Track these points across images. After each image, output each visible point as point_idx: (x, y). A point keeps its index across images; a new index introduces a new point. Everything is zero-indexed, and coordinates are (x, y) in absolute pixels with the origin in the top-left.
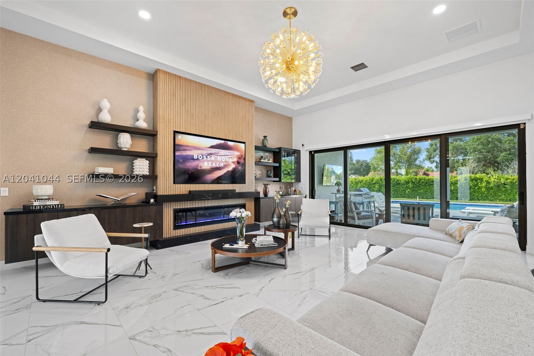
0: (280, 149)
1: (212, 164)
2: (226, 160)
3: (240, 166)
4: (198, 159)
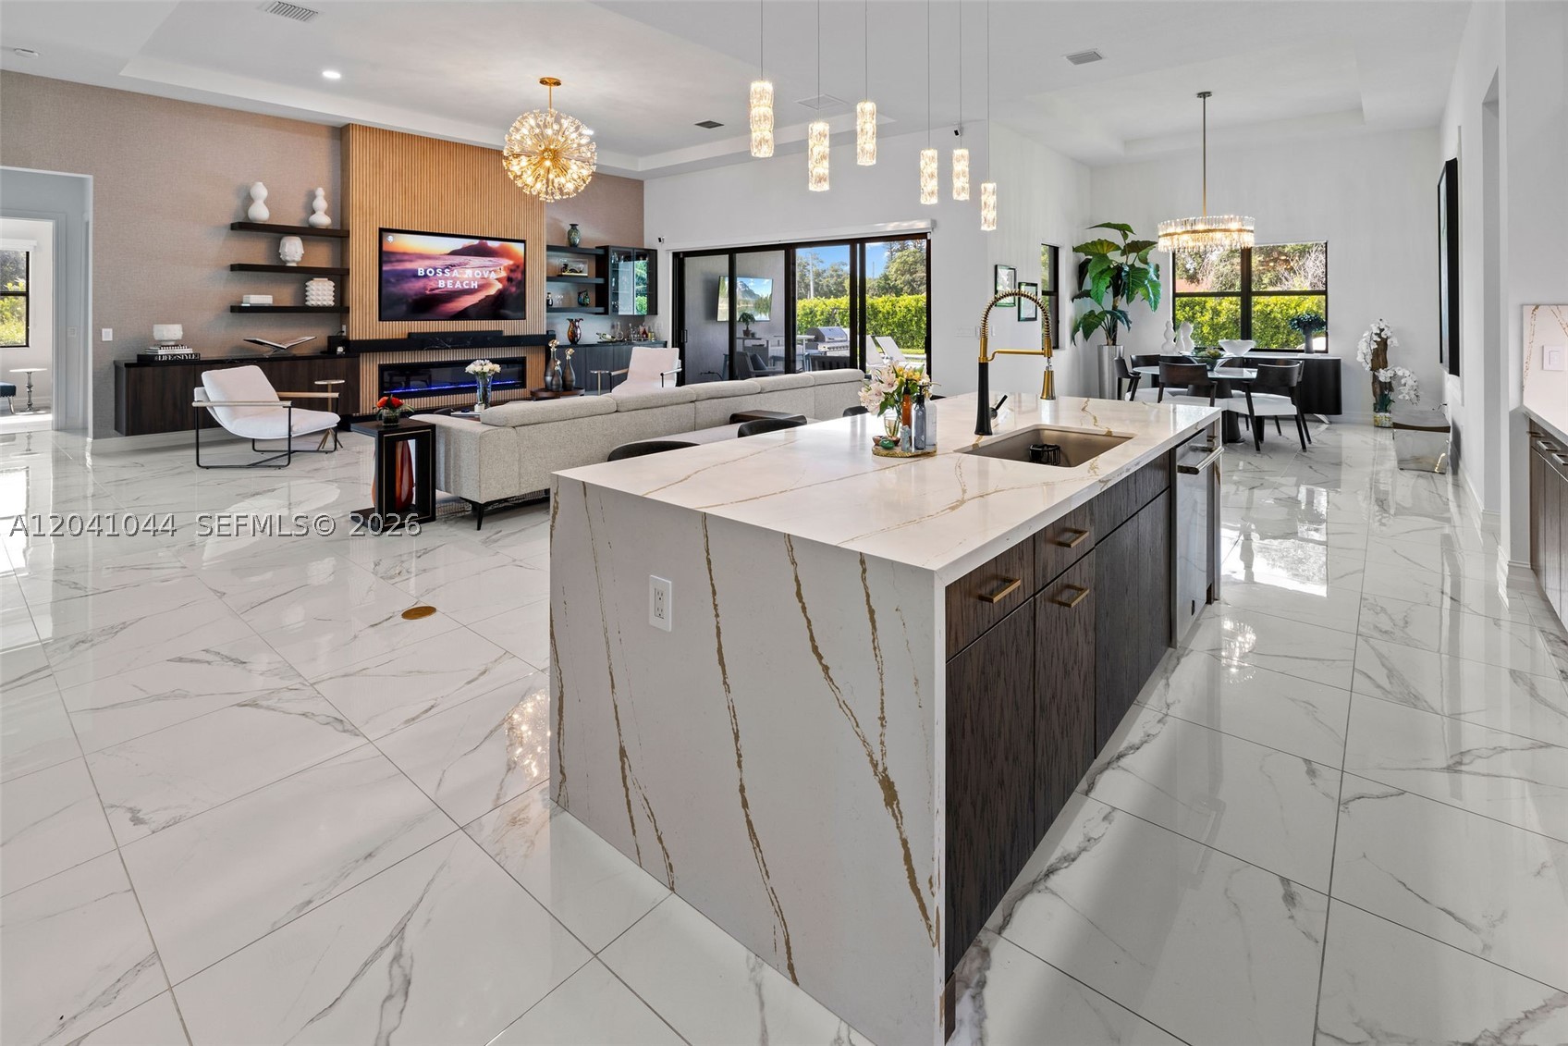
0: (606, 249)
1: (454, 284)
2: (483, 275)
3: (513, 286)
4: (426, 276)
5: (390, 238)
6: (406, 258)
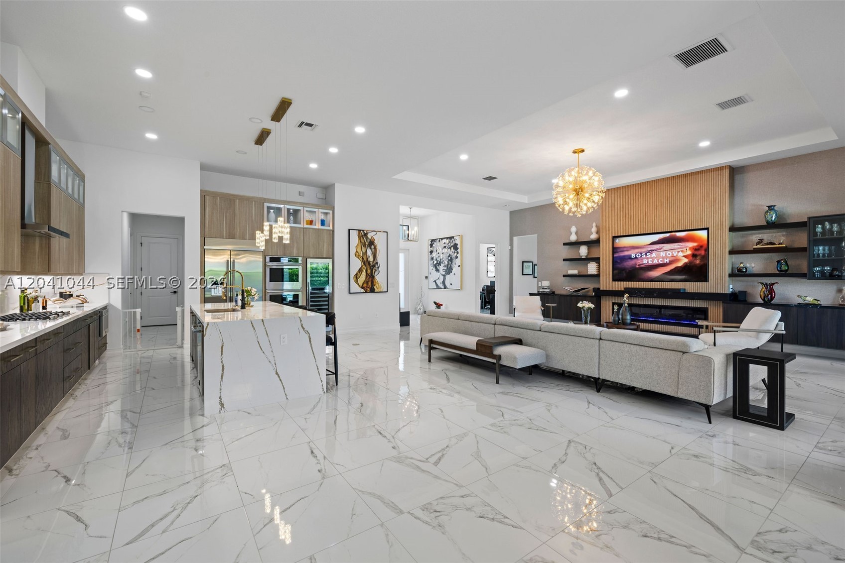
0: (808, 220)
1: (653, 261)
2: (673, 254)
3: (698, 260)
4: (636, 258)
5: (617, 240)
6: (625, 249)
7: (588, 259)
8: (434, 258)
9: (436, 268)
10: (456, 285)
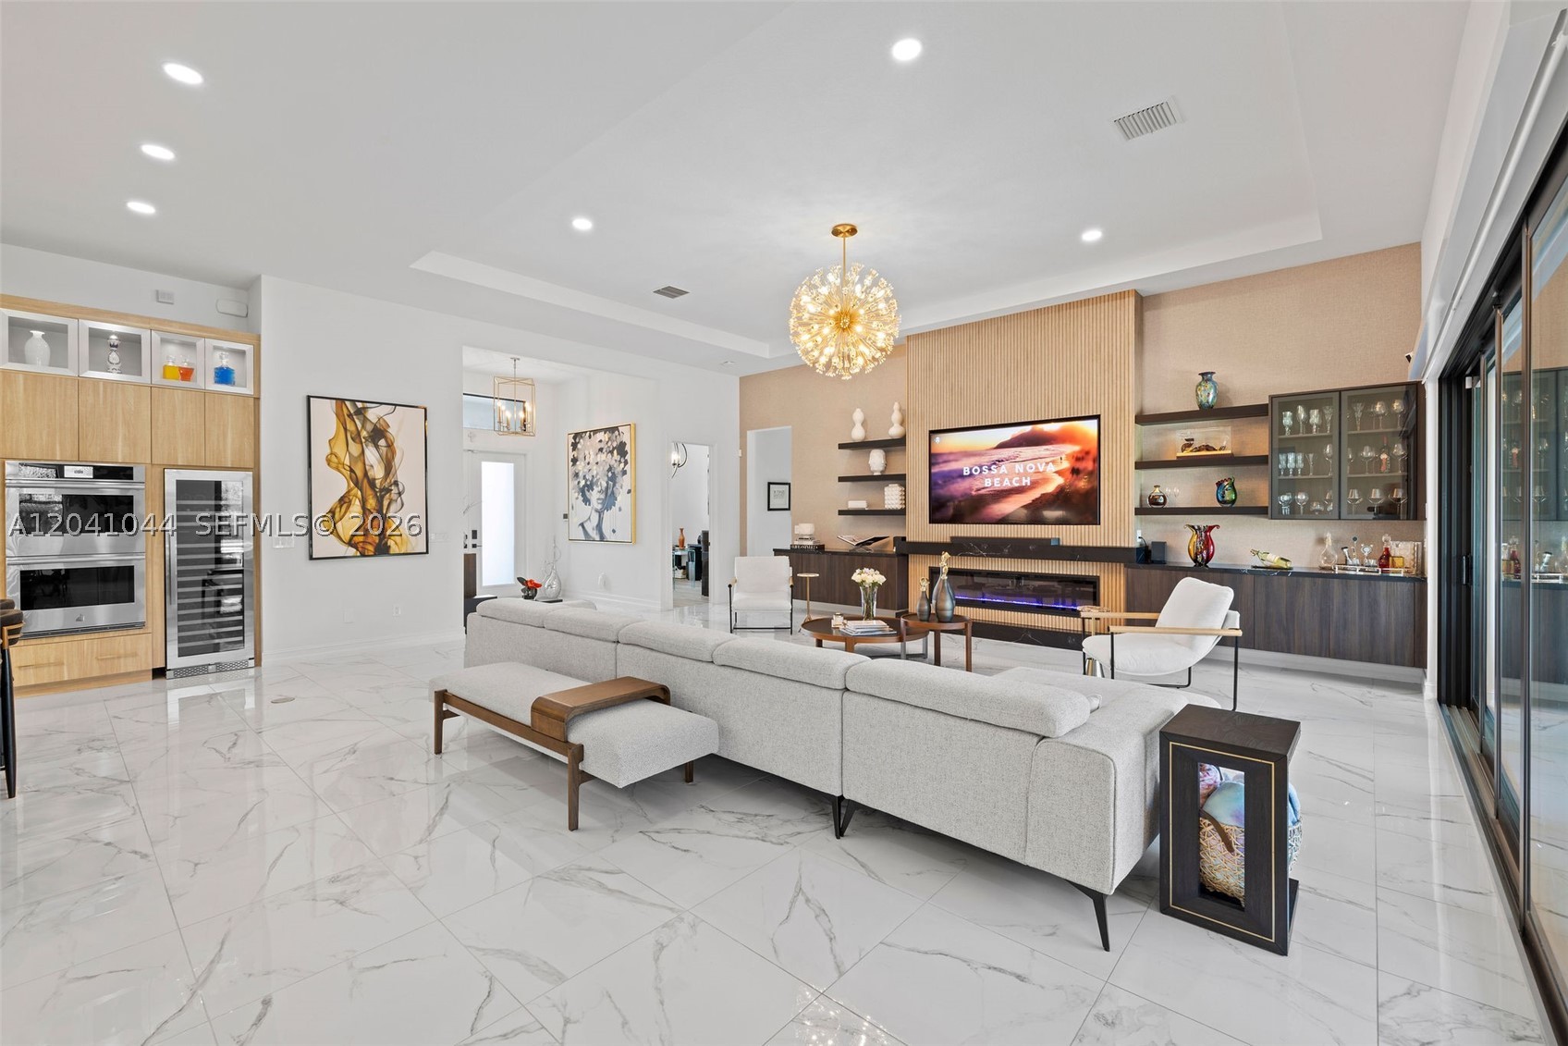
0: (1270, 402)
1: (1001, 482)
2: (1037, 468)
3: (1081, 480)
4: (971, 475)
5: (938, 439)
6: (951, 457)
7: (885, 478)
8: (581, 475)
9: (584, 495)
10: (624, 534)
